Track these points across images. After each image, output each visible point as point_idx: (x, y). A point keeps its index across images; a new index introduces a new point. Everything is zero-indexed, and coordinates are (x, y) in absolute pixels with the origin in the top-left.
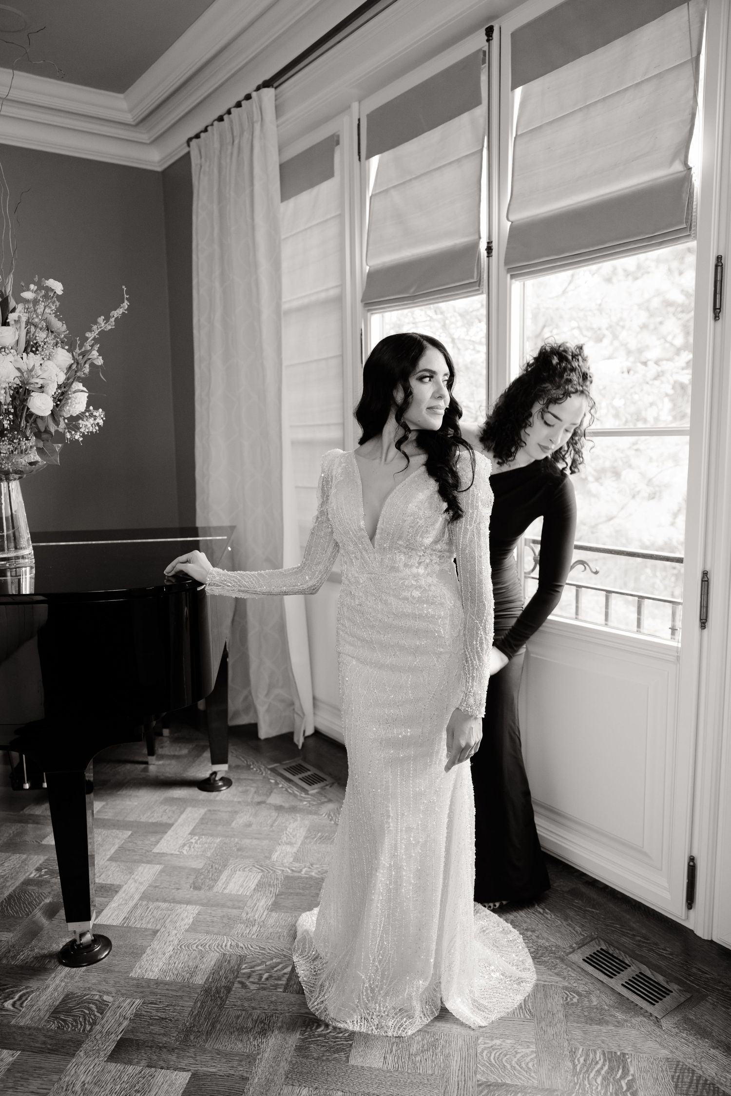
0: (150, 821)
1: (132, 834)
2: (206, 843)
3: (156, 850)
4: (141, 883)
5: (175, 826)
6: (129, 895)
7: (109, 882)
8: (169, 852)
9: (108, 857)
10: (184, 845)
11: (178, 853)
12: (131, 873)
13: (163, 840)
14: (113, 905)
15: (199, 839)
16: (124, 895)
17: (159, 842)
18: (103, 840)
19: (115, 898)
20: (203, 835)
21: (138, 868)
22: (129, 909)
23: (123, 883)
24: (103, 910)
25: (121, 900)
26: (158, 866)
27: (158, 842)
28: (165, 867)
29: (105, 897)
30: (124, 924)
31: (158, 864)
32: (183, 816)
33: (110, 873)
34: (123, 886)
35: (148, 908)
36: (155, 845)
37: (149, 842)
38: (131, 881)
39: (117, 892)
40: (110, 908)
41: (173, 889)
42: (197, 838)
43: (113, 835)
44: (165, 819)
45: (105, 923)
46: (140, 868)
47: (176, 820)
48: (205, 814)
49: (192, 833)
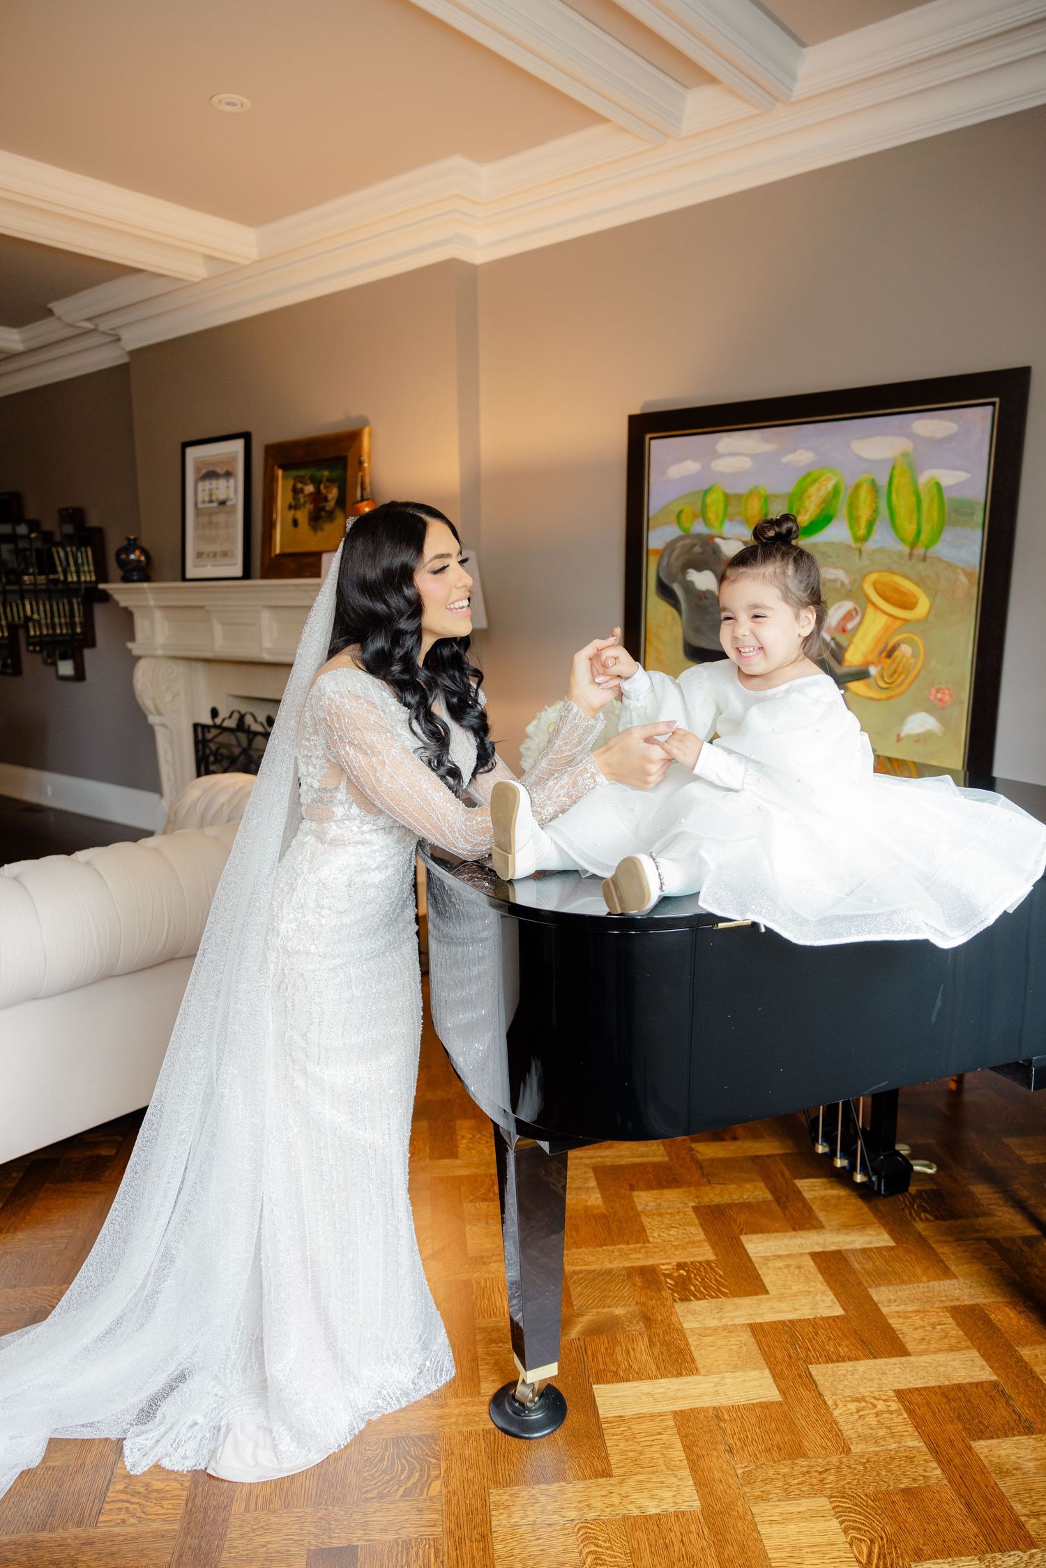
0: (891, 1321)
1: (835, 1318)
2: (888, 1428)
3: (815, 1370)
4: (717, 1393)
5: (908, 1358)
6: (680, 1394)
7: (696, 1354)
8: (821, 1389)
9: (759, 1320)
10: (862, 1399)
11: (830, 1403)
12: (736, 1368)
13: (851, 1363)
14: (644, 1386)
15: (891, 1413)
16: (675, 1387)
17: (844, 1361)
18: (795, 1295)
19: (662, 1380)
20: (911, 1413)
21: (755, 1369)
22: (644, 1411)
23: (702, 1371)
24: (628, 1380)
25: (661, 1390)
26: (777, 1392)
27: (841, 1359)
28: (780, 1403)
29: (658, 1368)
30: (607, 1422)
31: (780, 1390)
32: (941, 1357)
33: (722, 1342)
34: (699, 1374)
35: (660, 1434)
36: (829, 1360)
37: (832, 1349)
38: (714, 1378)
39: (680, 1374)
40: (635, 1387)
41: (726, 1443)
42: (894, 1406)
43: (818, 1298)
44: (910, 1337)
45: (597, 1399)
46: (753, 1373)
47: (921, 1353)
48: (977, 1385)
49: (900, 1394)
